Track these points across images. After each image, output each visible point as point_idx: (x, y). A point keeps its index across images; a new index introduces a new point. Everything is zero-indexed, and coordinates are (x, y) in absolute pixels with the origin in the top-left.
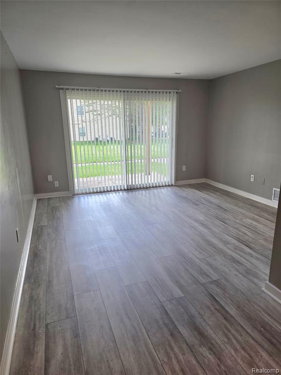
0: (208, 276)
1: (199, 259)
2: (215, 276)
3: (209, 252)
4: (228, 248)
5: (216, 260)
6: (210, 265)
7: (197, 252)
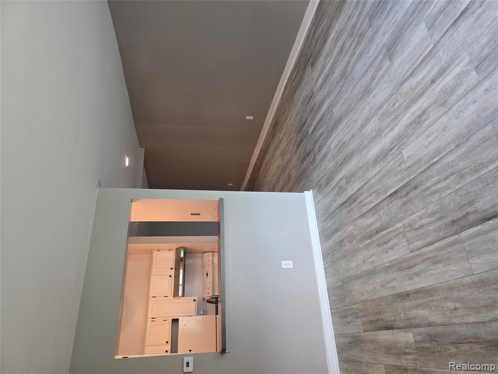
0: (318, 152)
1: (330, 146)
2: (318, 158)
3: (337, 157)
4: (341, 179)
5: (329, 162)
6: (325, 156)
7: (337, 143)
